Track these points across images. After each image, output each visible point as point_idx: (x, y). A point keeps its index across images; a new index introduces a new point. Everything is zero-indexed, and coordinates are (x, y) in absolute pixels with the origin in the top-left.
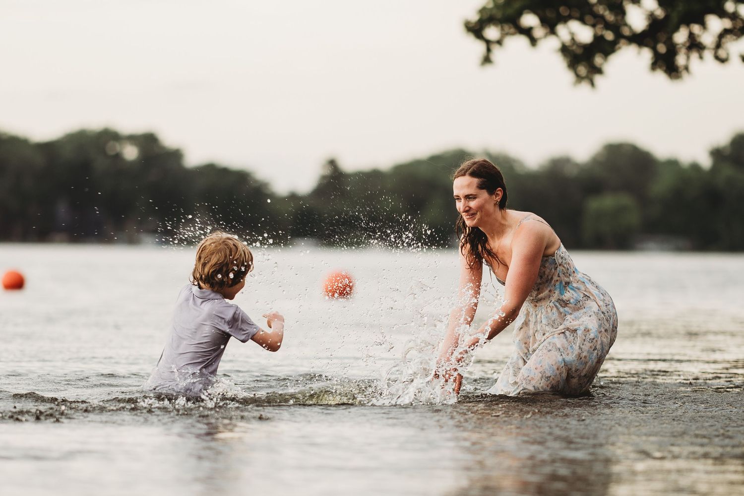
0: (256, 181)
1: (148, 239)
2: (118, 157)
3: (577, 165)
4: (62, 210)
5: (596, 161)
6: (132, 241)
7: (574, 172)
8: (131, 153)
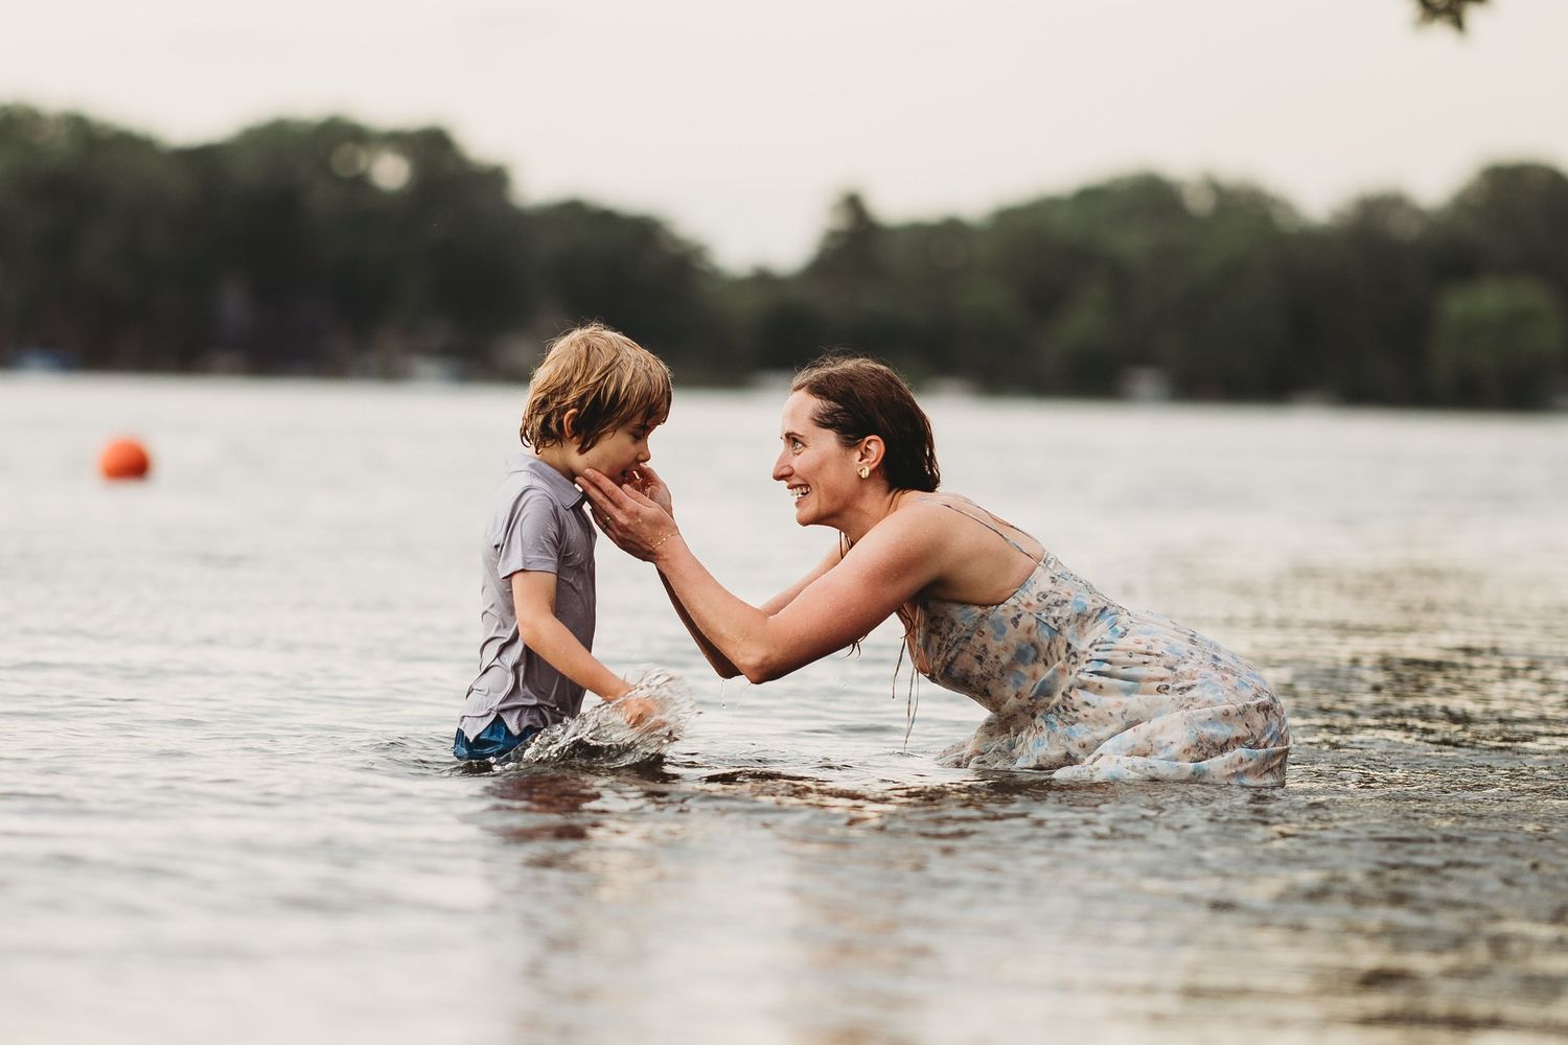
0: (677, 242)
1: (427, 367)
2: (361, 183)
3: (1419, 214)
4: (233, 302)
5: (1464, 205)
6: (390, 373)
7: (1413, 230)
8: (390, 172)
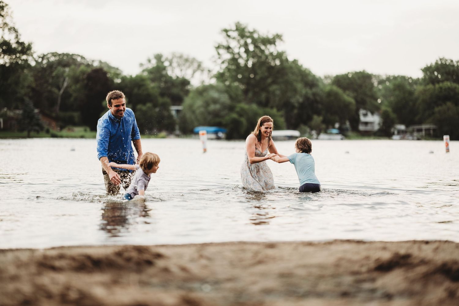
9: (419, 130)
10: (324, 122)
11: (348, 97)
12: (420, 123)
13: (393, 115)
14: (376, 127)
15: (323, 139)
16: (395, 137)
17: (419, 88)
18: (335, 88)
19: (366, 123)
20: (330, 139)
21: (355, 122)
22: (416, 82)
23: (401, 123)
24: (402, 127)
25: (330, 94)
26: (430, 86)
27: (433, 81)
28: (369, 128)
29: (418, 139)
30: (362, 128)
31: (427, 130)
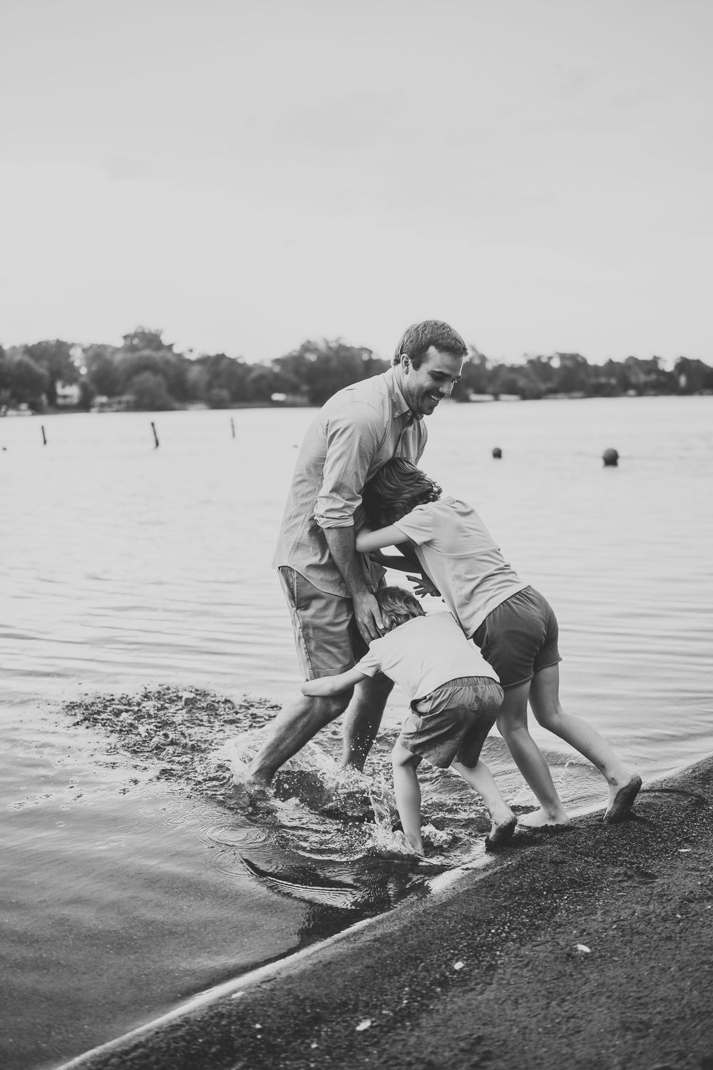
9: (120, 403)
10: (14, 395)
11: (41, 369)
12: (121, 393)
13: (92, 387)
14: (75, 400)
15: (11, 416)
16: (94, 410)
17: (118, 358)
18: (26, 359)
19: (65, 397)
20: (19, 415)
21: (52, 395)
22: (116, 350)
23: (102, 393)
24: (103, 399)
25: (20, 364)
26: (129, 356)
27: (132, 349)
28: (68, 401)
29: (118, 411)
30: (60, 401)
31: (128, 403)
